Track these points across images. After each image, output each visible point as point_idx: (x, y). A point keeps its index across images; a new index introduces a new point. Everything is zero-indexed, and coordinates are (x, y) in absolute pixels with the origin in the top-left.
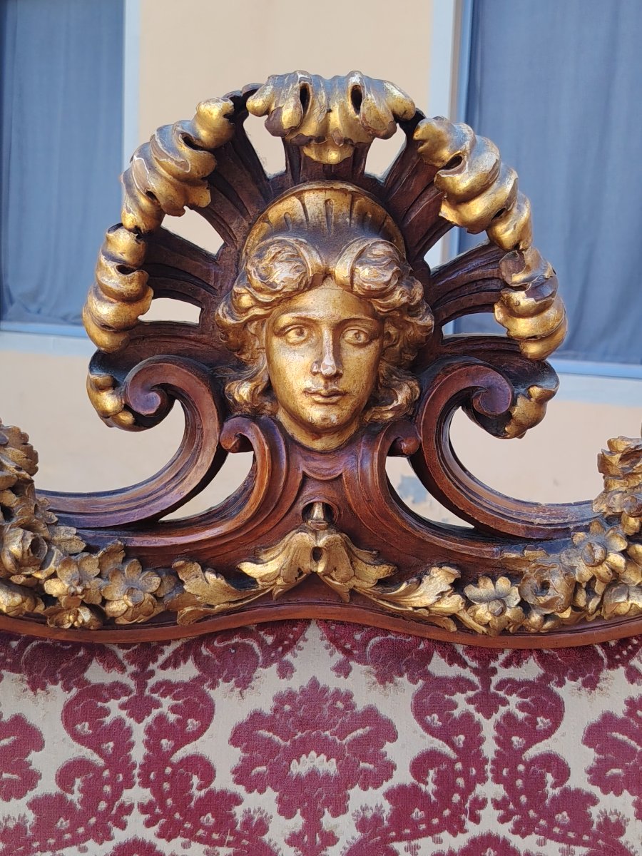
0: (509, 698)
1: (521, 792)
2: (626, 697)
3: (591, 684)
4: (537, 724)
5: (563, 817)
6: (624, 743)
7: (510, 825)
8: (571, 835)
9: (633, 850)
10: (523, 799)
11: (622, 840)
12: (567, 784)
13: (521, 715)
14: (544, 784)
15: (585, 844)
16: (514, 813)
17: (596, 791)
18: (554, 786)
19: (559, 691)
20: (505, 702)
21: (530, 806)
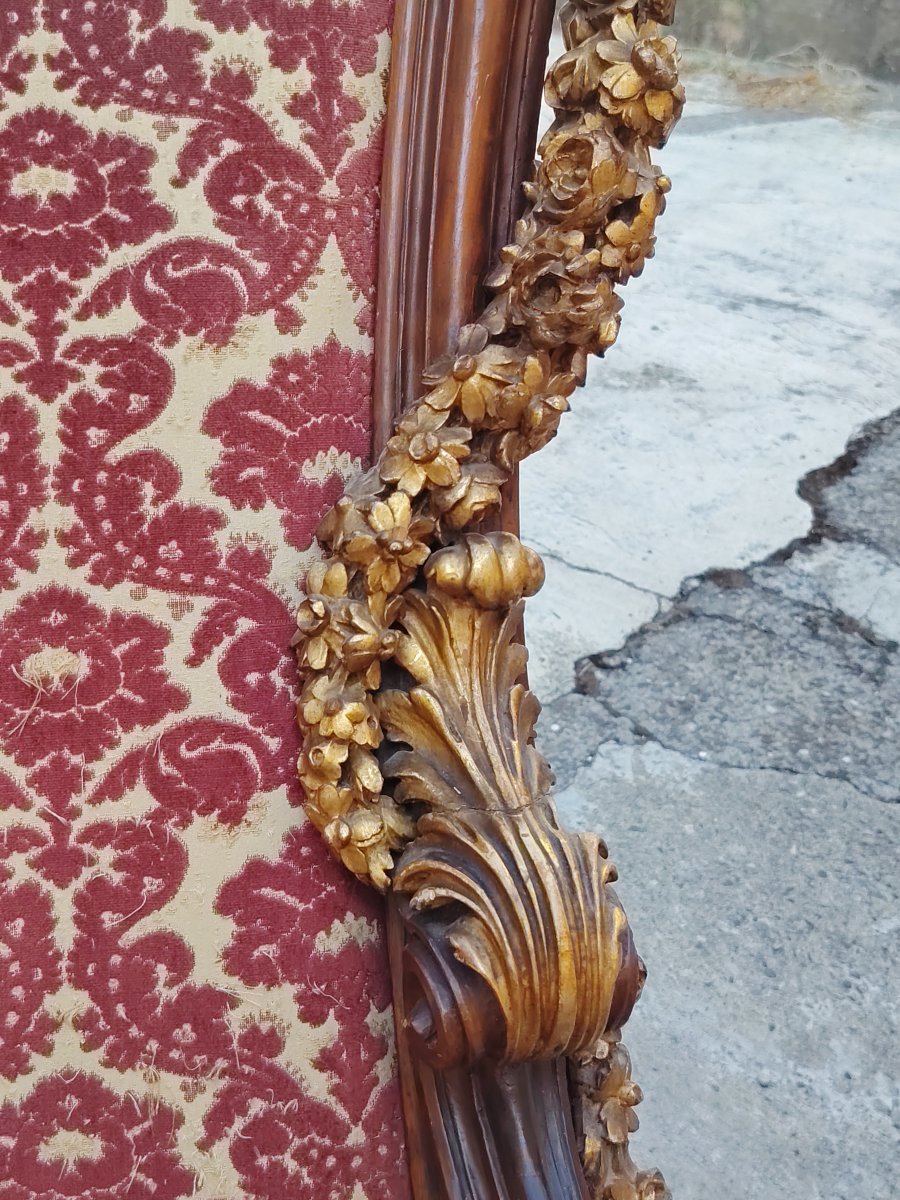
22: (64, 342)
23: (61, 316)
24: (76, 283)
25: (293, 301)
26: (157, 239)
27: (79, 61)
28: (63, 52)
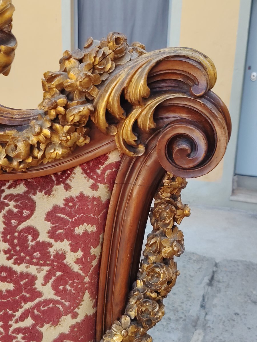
0: (9, 203)
1: (17, 245)
2: (64, 198)
3: (48, 193)
4: (23, 213)
5: (37, 254)
6: (64, 218)
7: (12, 261)
8: (41, 262)
9: (70, 266)
10: (18, 248)
11: (65, 261)
12: (38, 239)
13: (15, 210)
14: (27, 241)
15: (48, 265)
16: (14, 255)
17: (52, 241)
18: (32, 241)
19: (34, 198)
20: (7, 205)
21: (21, 251)
22: (11, 329)
23: (10, 323)
24: (14, 314)
25: (76, 310)
26: (38, 300)
27: (13, 251)
28: (9, 249)
